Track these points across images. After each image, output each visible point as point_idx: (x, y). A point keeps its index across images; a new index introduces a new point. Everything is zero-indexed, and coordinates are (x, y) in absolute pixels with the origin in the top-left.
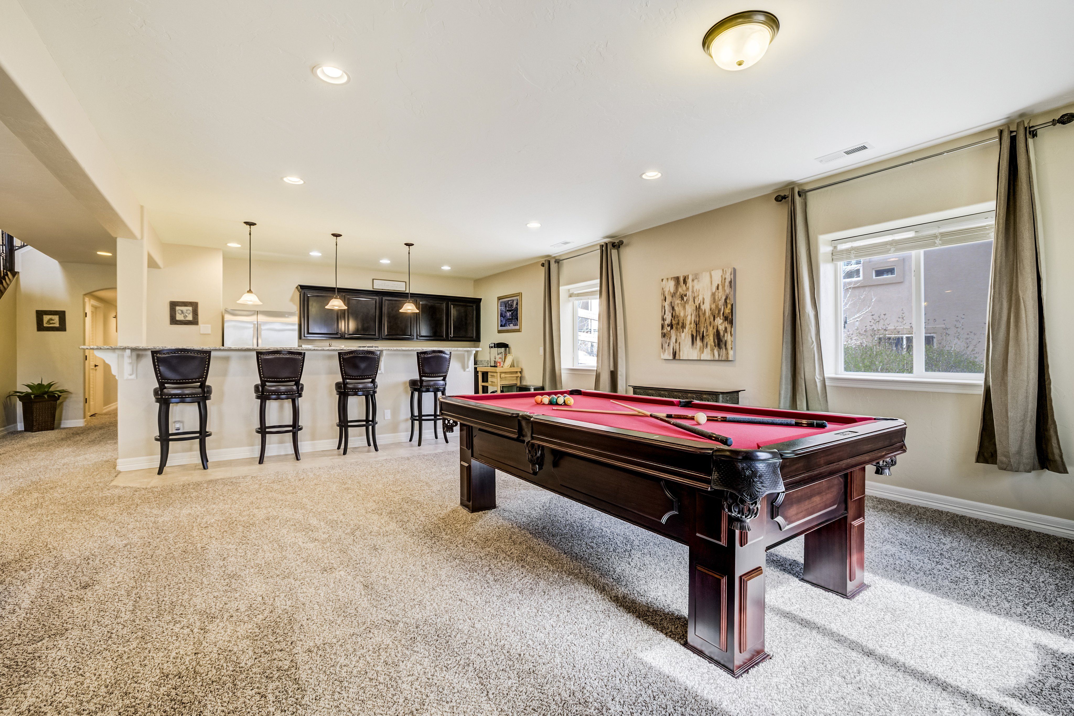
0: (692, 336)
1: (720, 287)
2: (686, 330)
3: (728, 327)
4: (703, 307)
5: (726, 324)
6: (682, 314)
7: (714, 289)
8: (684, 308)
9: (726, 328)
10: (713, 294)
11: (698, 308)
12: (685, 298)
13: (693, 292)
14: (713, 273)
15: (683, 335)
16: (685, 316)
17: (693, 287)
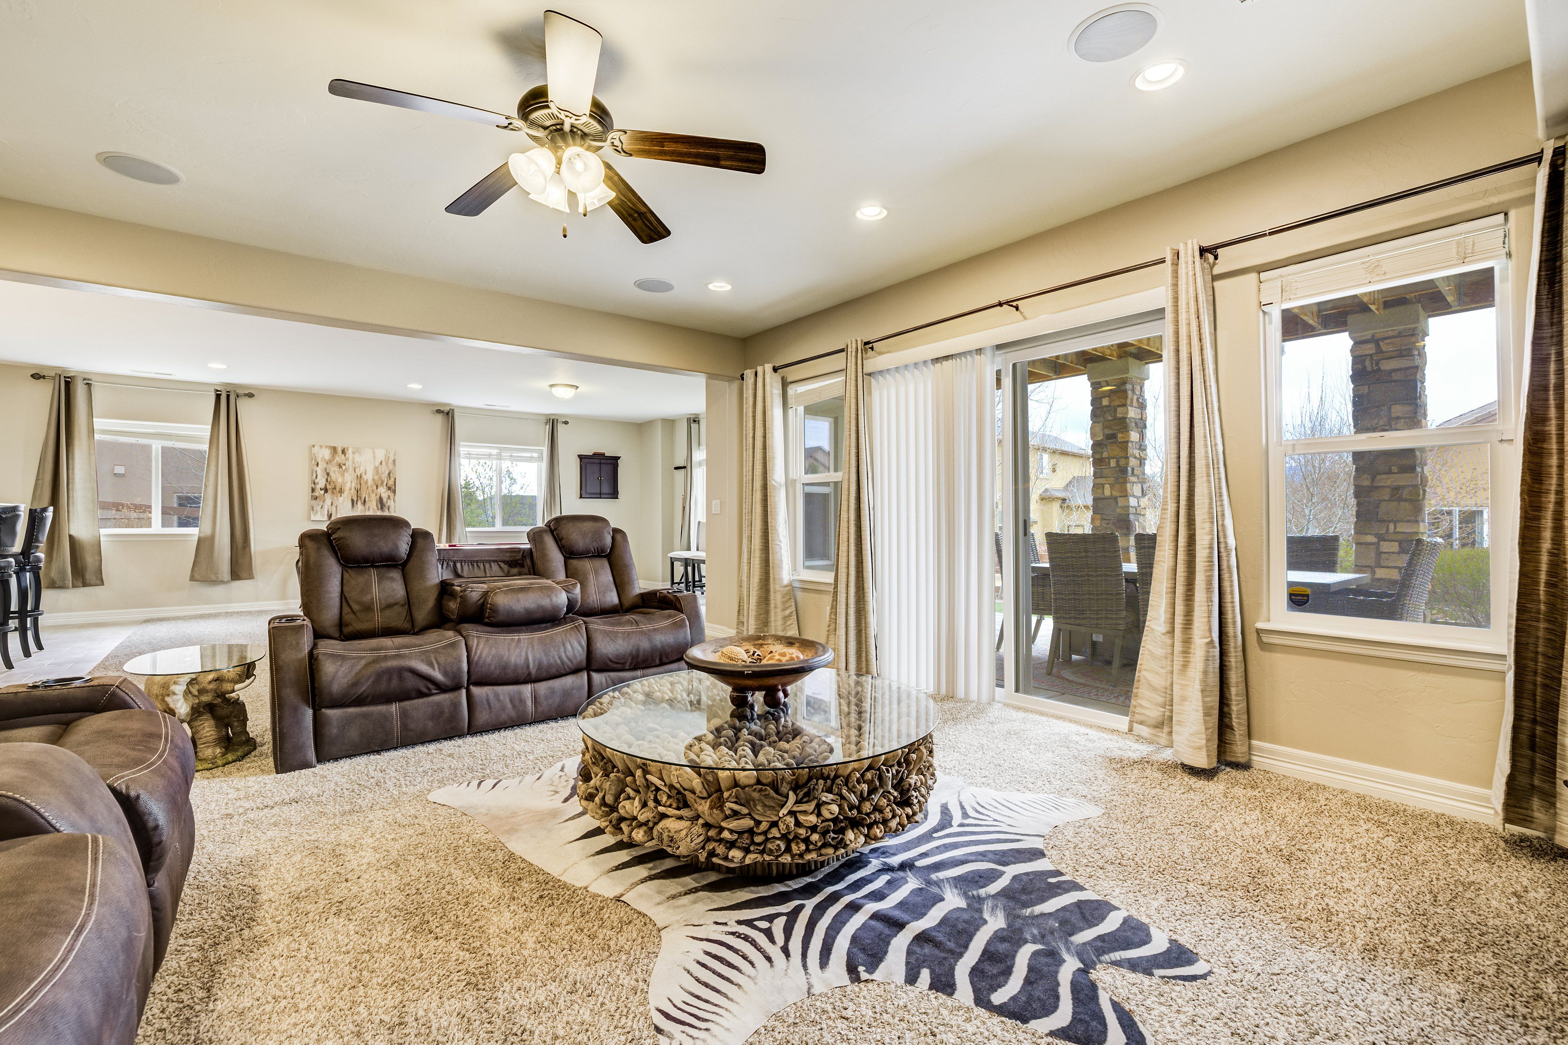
0: (353, 501)
1: (384, 463)
2: (345, 494)
3: (392, 495)
4: (364, 477)
5: (389, 493)
6: (340, 480)
7: (377, 464)
8: (343, 475)
9: (389, 496)
10: (376, 468)
11: (359, 478)
12: (344, 467)
13: (353, 462)
14: (376, 451)
15: (341, 499)
16: (344, 483)
17: (353, 459)
